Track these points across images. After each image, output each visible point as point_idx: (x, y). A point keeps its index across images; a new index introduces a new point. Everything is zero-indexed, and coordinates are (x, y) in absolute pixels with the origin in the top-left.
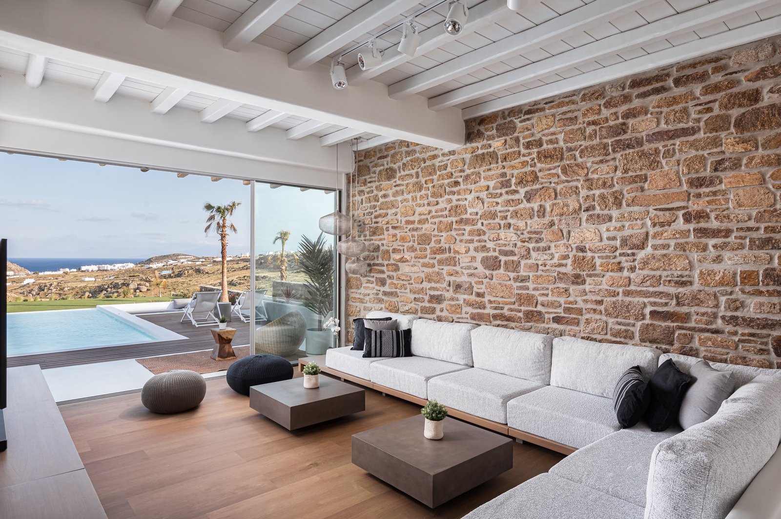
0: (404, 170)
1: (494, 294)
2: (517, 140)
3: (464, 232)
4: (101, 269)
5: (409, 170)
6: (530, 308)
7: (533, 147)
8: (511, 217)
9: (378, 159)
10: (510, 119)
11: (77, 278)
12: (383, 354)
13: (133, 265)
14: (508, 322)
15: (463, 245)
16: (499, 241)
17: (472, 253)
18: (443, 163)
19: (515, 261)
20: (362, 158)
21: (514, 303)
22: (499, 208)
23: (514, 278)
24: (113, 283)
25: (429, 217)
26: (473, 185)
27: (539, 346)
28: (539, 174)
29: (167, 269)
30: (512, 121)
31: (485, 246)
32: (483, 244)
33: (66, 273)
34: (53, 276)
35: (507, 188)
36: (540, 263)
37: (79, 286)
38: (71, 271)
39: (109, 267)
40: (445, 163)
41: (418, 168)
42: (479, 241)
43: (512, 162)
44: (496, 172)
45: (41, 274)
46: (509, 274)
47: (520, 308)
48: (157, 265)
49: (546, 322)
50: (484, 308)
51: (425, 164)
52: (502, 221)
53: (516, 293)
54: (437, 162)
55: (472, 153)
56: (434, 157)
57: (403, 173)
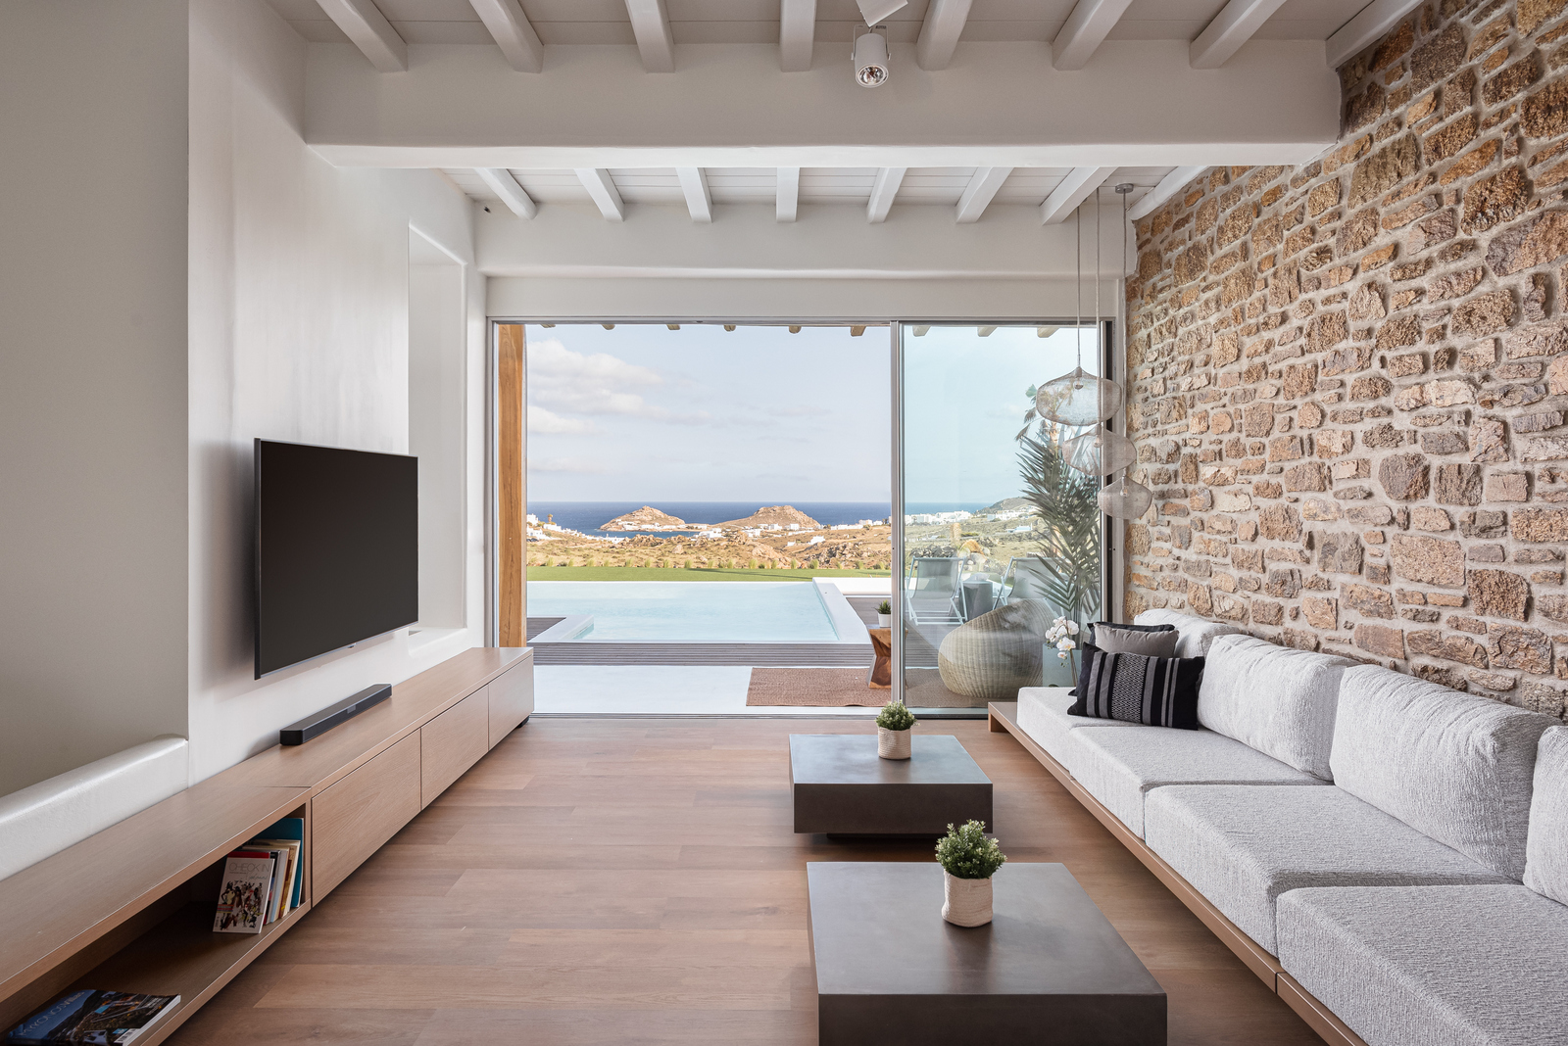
0: (1220, 246)
1: (1411, 573)
2: (1469, 81)
3: (1341, 390)
4: (918, 521)
5: (1230, 242)
6: (1512, 623)
7: (1513, 89)
8: (1456, 329)
9: (1173, 231)
10: (1449, 21)
11: (882, 537)
12: (1115, 709)
13: (969, 514)
14: (1452, 664)
15: (1340, 427)
16: (1425, 409)
17: (1360, 450)
18: (1295, 205)
19: (1466, 467)
20: (1148, 235)
21: (1466, 602)
22: (1425, 306)
23: (1462, 523)
24: (932, 548)
25: (1266, 358)
26: (1361, 252)
27: (1479, 745)
28: (1532, 174)
29: (1026, 523)
30: (1453, 25)
31: (1390, 427)
32: (1385, 421)
33: (867, 528)
34: (849, 532)
35: (1443, 239)
36: (1537, 469)
37: (883, 550)
38: (875, 523)
39: (930, 518)
40: (1299, 202)
41: (1246, 234)
42: (1374, 414)
43: (1457, 154)
44: (1414, 197)
45: (834, 528)
46: (1451, 509)
47: (1482, 619)
48: (1009, 514)
49: (1556, 671)
50: (1390, 613)
51: (1260, 219)
52: (1432, 346)
53: (1468, 568)
54: (1283, 207)
55: (1357, 156)
56: (1275, 194)
57: (1219, 253)
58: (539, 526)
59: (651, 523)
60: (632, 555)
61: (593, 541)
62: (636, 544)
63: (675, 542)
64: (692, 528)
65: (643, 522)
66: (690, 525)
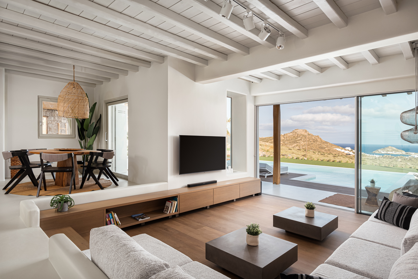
12: (386, 218)
58: (351, 150)
59: (391, 151)
60: (380, 161)
61: (369, 156)
62: (384, 158)
63: (399, 158)
64: (408, 154)
65: (388, 151)
66: (407, 153)
